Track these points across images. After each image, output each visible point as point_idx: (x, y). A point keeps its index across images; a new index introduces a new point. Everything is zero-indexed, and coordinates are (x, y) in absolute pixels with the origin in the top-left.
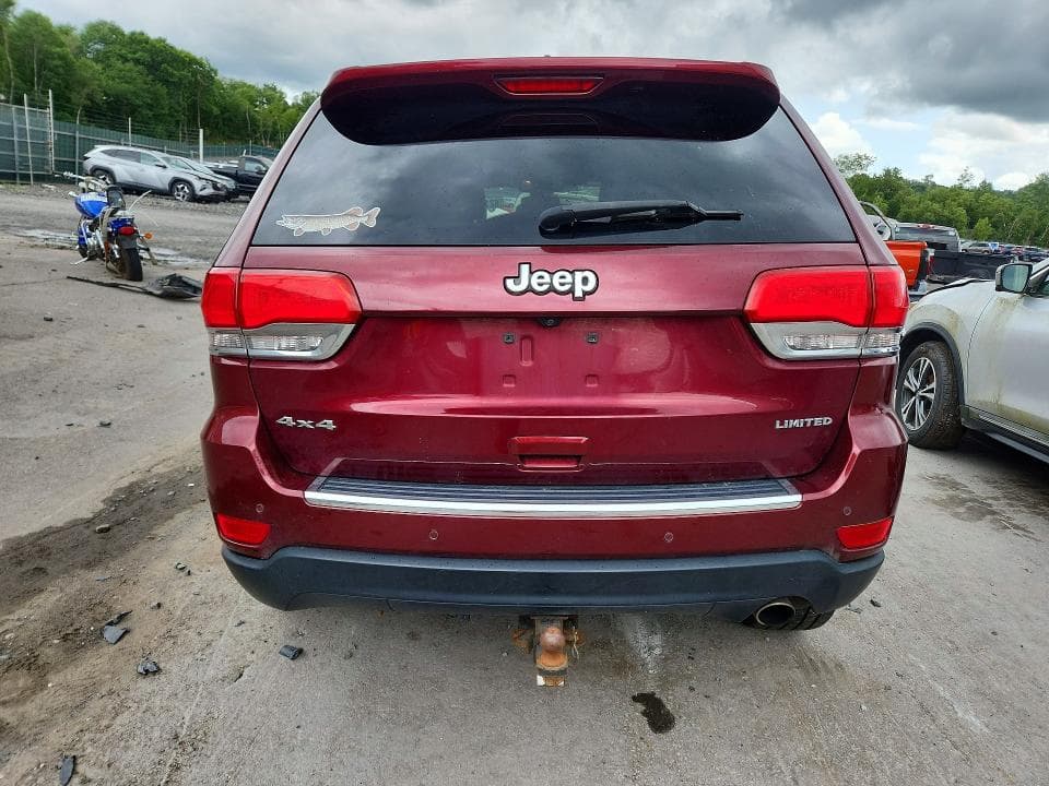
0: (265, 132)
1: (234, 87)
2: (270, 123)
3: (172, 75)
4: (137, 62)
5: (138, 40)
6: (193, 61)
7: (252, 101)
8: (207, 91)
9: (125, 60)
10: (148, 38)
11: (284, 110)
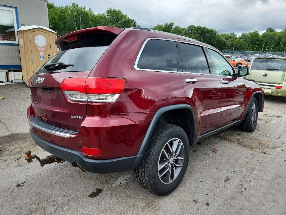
0: (229, 47)
1: (222, 35)
2: (231, 44)
3: (206, 35)
4: (198, 33)
5: (199, 28)
6: (212, 31)
7: (226, 39)
8: (214, 38)
9: (195, 33)
10: (201, 27)
11: (235, 39)
